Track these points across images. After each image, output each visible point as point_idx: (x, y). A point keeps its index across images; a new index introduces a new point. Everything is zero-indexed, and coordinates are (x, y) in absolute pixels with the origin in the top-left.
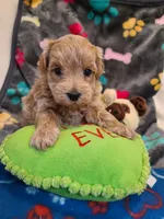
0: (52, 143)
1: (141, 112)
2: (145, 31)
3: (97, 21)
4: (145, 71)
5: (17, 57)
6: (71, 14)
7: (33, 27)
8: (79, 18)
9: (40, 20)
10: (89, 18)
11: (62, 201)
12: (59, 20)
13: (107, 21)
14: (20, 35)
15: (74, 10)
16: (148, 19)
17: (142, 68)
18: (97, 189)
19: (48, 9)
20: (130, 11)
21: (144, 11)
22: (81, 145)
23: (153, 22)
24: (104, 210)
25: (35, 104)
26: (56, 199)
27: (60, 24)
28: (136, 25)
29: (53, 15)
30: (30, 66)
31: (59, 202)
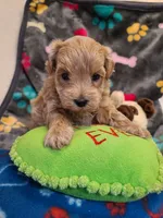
0: (67, 142)
1: (149, 114)
2: (149, 36)
3: (102, 26)
4: (150, 75)
5: (23, 61)
6: (76, 20)
7: (39, 33)
8: (84, 24)
9: (46, 26)
10: (94, 23)
11: (79, 203)
12: (64, 26)
13: (111, 26)
14: (26, 40)
15: (79, 16)
16: (151, 24)
17: (147, 71)
18: (117, 188)
19: (54, 16)
20: (134, 17)
21: (147, 16)
22: (97, 143)
23: (157, 27)
24: (123, 211)
25: (45, 105)
26: (71, 201)
27: (65, 30)
28: (140, 29)
29: (58, 21)
30: (37, 70)
31: (75, 204)
